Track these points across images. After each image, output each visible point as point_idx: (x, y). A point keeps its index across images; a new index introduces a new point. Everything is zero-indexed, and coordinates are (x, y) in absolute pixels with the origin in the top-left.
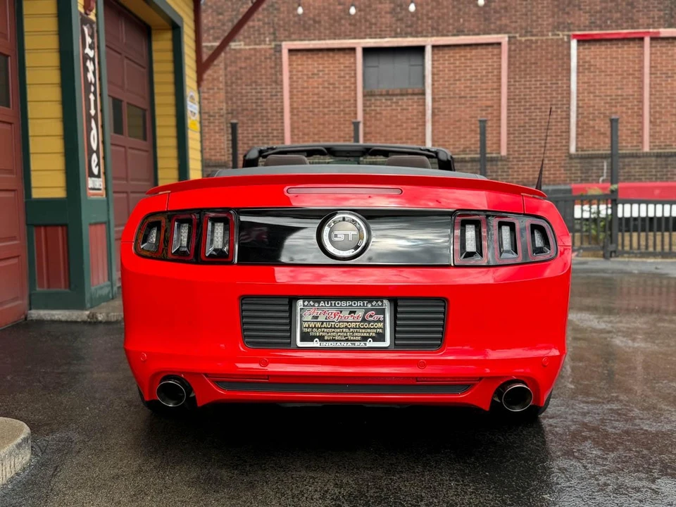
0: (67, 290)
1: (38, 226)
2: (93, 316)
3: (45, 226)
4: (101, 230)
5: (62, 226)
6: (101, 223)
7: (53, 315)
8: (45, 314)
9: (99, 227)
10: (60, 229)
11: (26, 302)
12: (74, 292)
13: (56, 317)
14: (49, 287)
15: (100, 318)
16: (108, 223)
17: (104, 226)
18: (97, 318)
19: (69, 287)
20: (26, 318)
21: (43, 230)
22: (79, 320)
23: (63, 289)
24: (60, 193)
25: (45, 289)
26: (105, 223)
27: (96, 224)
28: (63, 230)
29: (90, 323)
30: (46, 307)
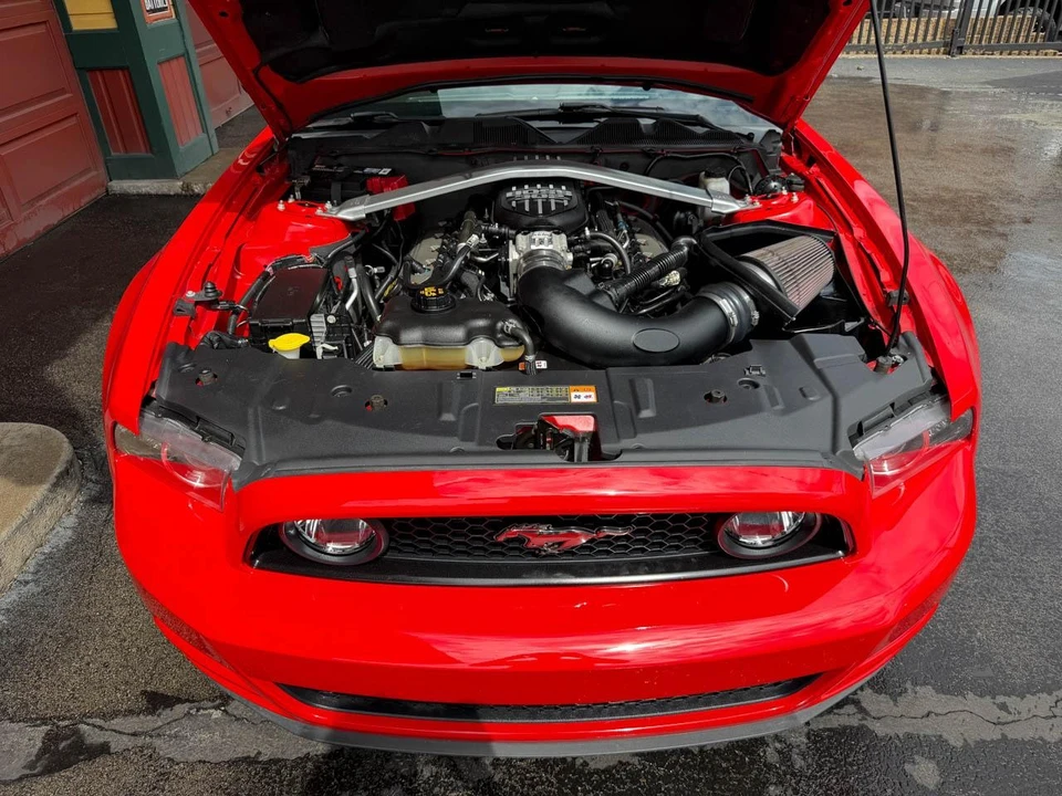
0: (150, 155)
1: (92, 70)
2: (187, 187)
3: (101, 70)
4: (178, 67)
5: (122, 69)
6: (177, 58)
7: (139, 188)
8: (130, 187)
9: (175, 63)
10: (120, 73)
11: (103, 170)
12: (158, 156)
13: (144, 190)
14: (126, 150)
15: (198, 189)
16: (186, 55)
17: (182, 60)
18: (193, 191)
19: (151, 151)
20: (107, 191)
21: (98, 73)
22: (172, 193)
23: (143, 154)
24: (108, 22)
25: (122, 154)
26: (183, 55)
27: (168, 60)
28: (124, 76)
29: (186, 196)
30: (130, 177)
